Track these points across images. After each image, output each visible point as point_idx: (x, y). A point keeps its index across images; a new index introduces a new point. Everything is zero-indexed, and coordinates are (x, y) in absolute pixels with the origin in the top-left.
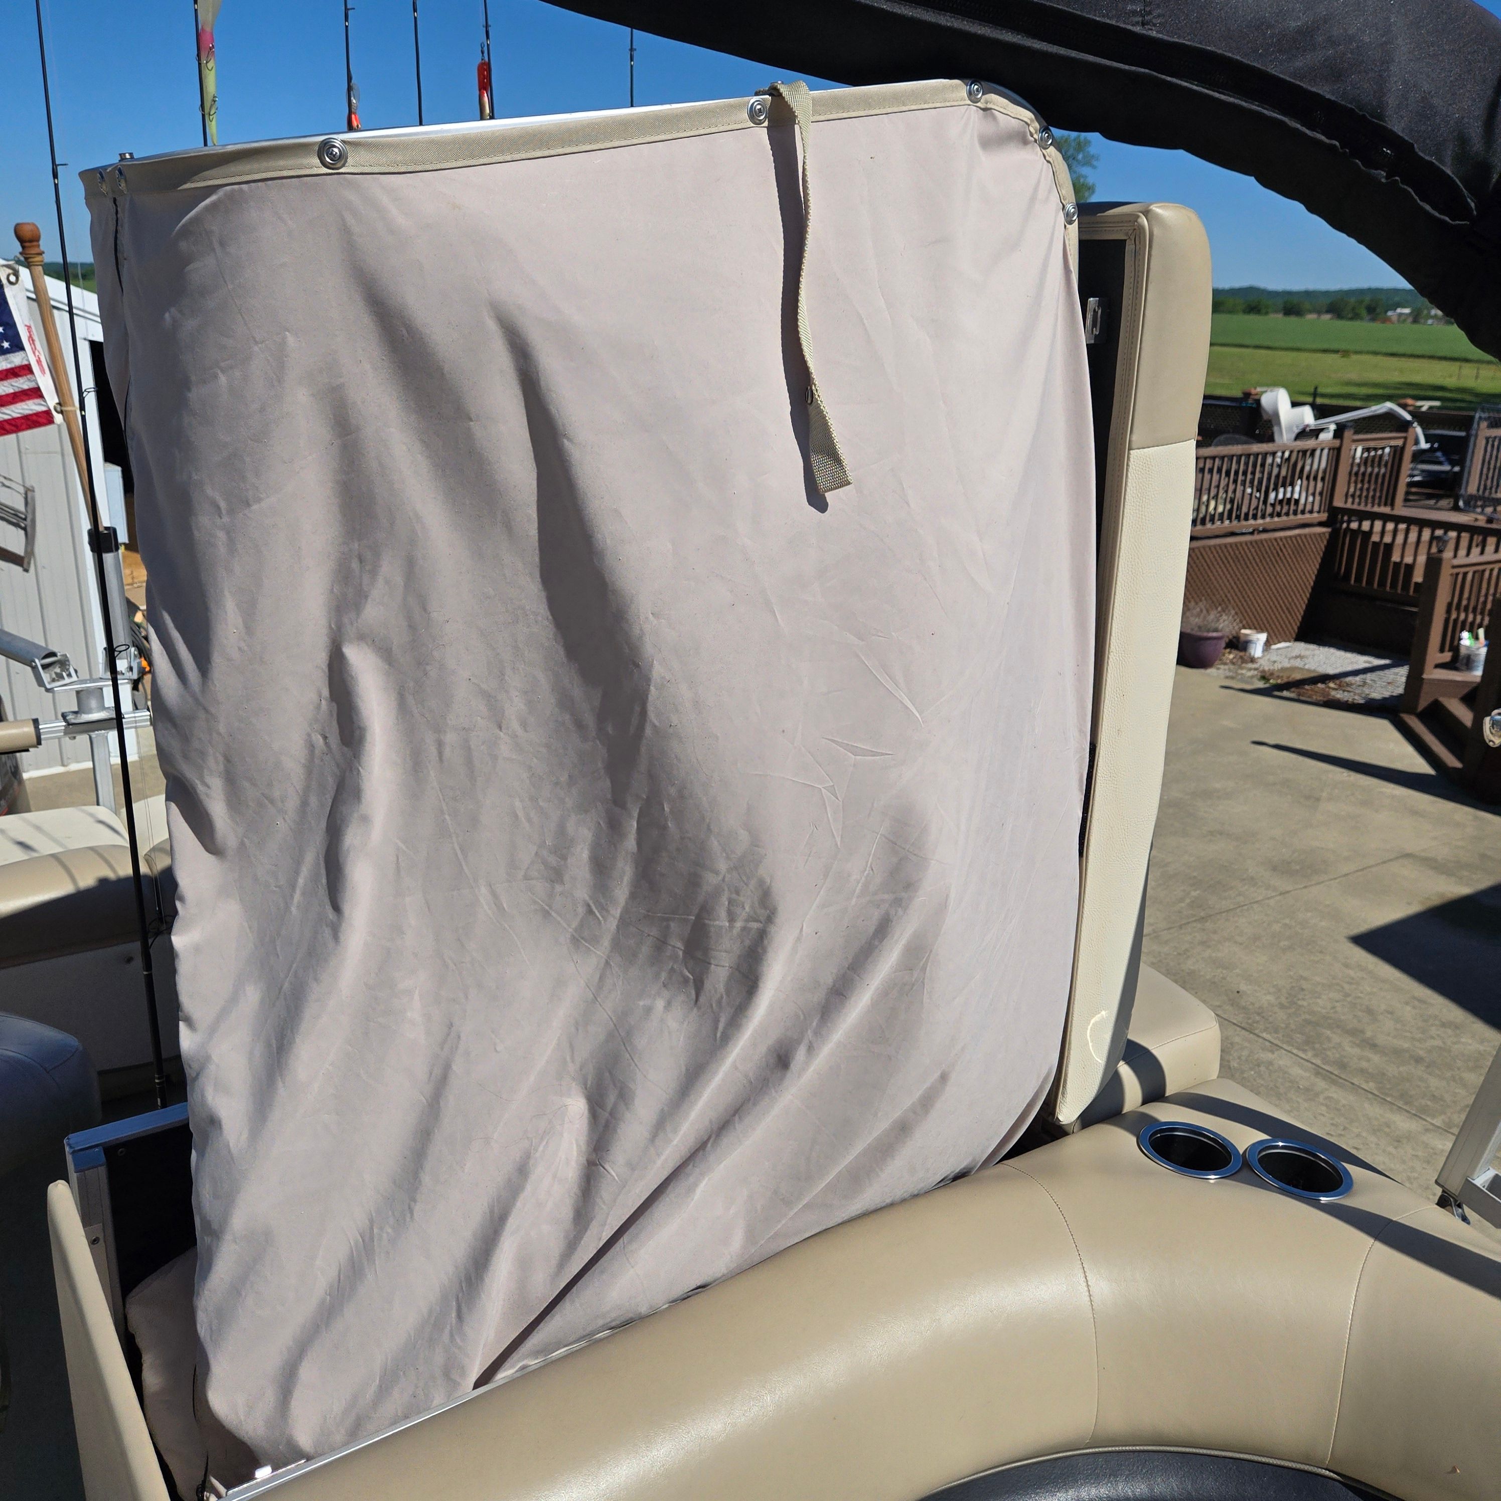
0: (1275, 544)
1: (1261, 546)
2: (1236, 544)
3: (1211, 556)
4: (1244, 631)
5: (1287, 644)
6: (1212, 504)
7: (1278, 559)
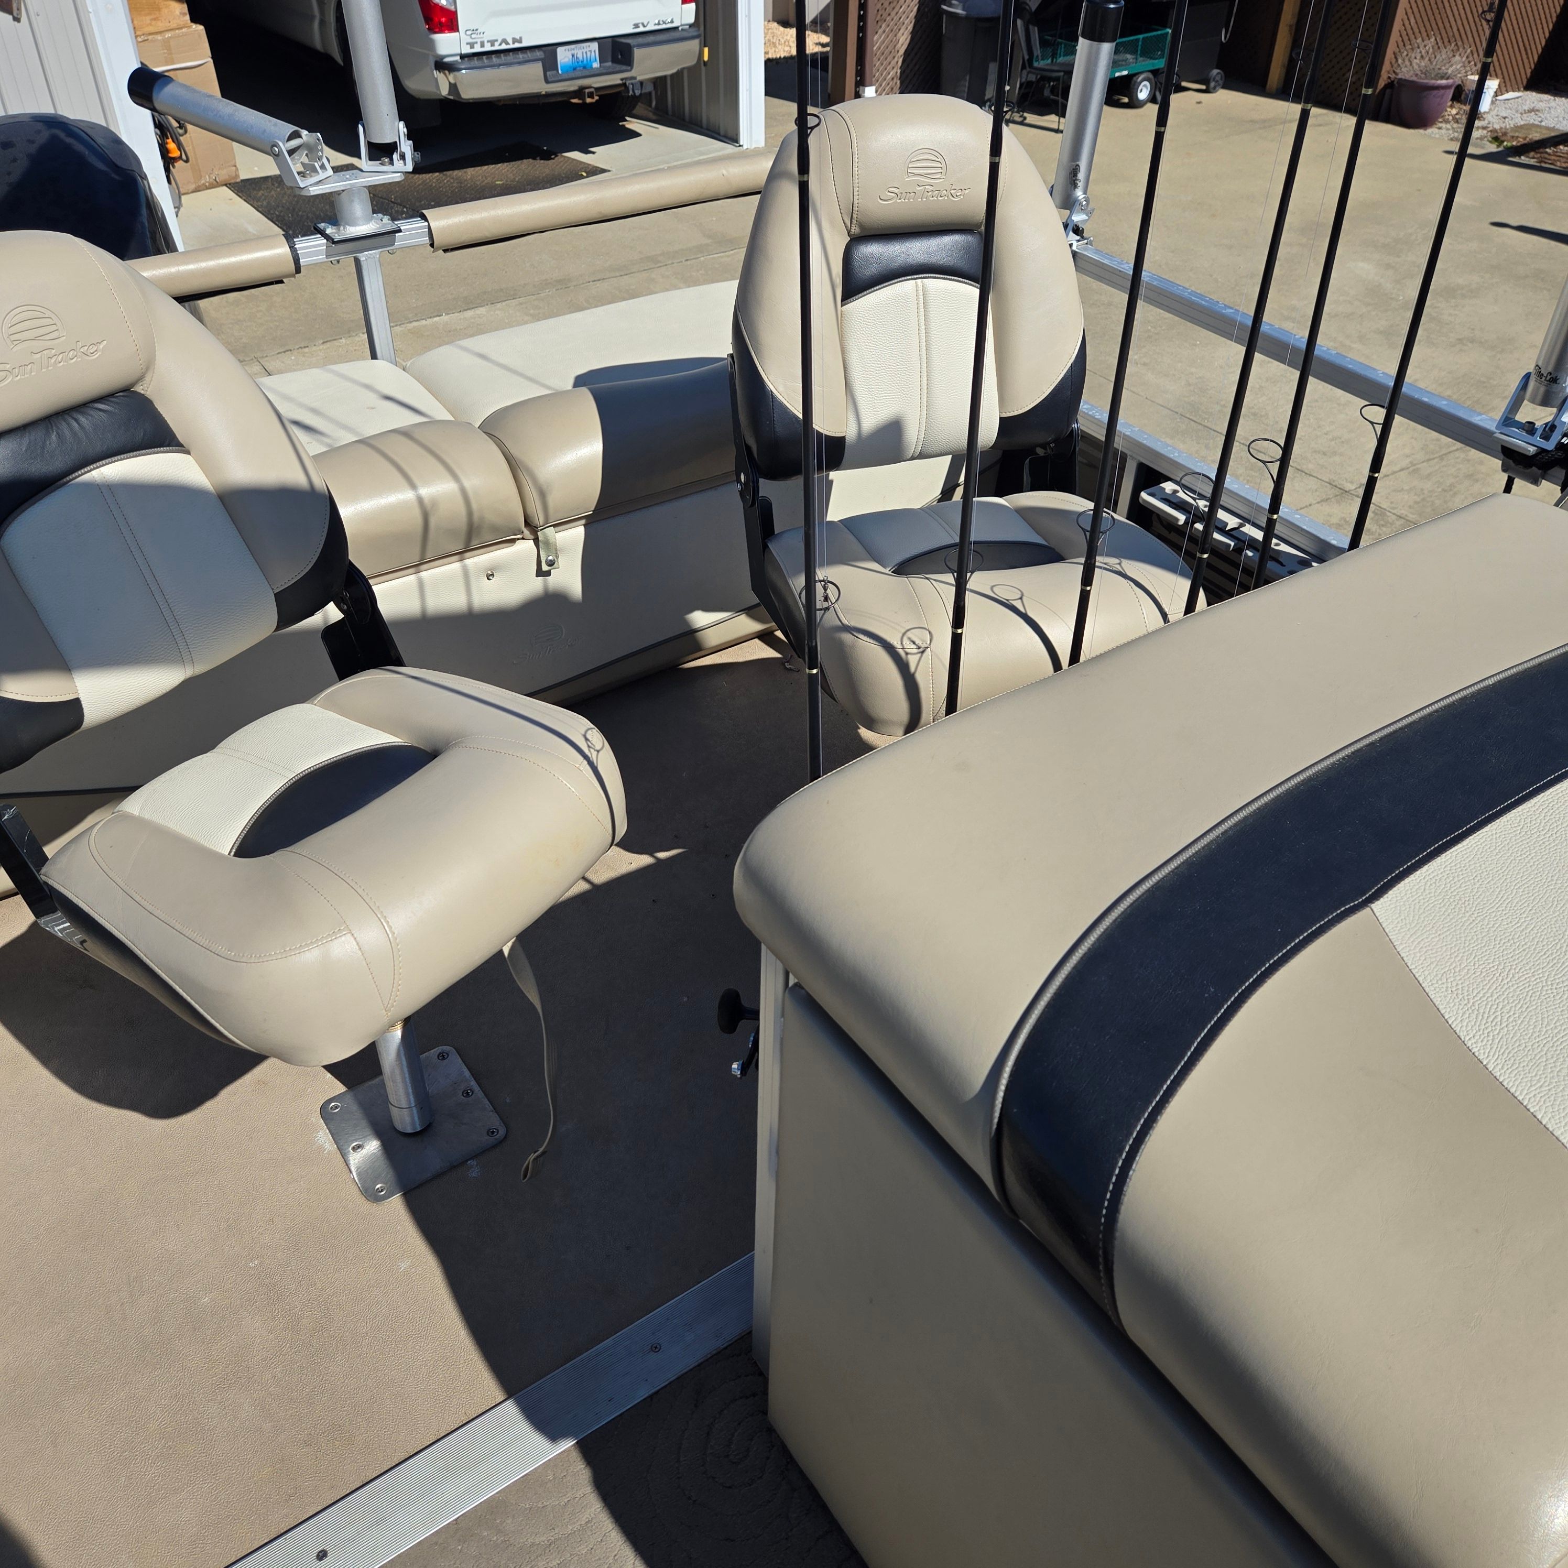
5: (1516, 94)
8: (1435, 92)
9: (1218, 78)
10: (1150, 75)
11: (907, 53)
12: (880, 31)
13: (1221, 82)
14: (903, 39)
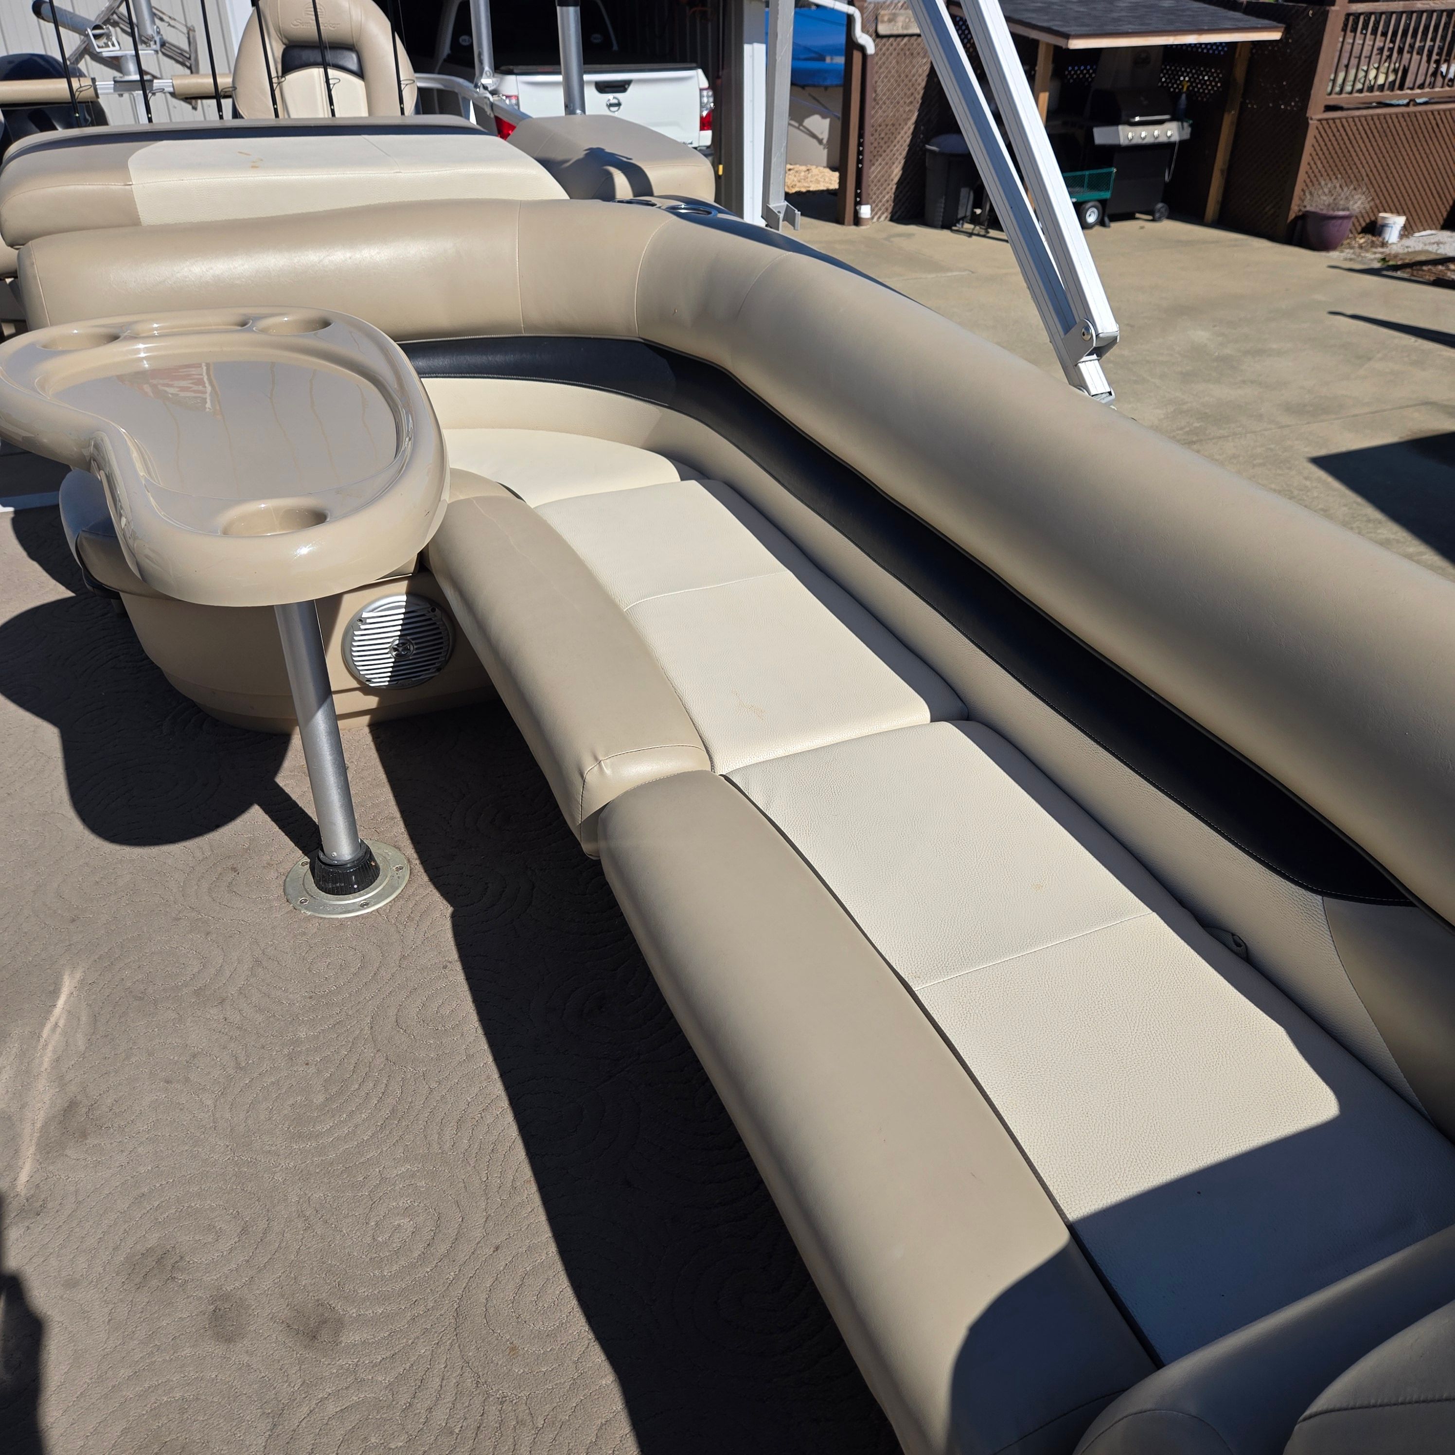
0: (1431, 117)
1: (1414, 119)
2: (1385, 116)
3: (1354, 129)
4: (1382, 215)
5: (1433, 232)
6: (1372, 74)
7: (1433, 135)
8: (1333, 221)
9: (1163, 210)
10: (1097, 204)
11: (899, 183)
12: (877, 164)
13: (1166, 214)
14: (897, 172)
